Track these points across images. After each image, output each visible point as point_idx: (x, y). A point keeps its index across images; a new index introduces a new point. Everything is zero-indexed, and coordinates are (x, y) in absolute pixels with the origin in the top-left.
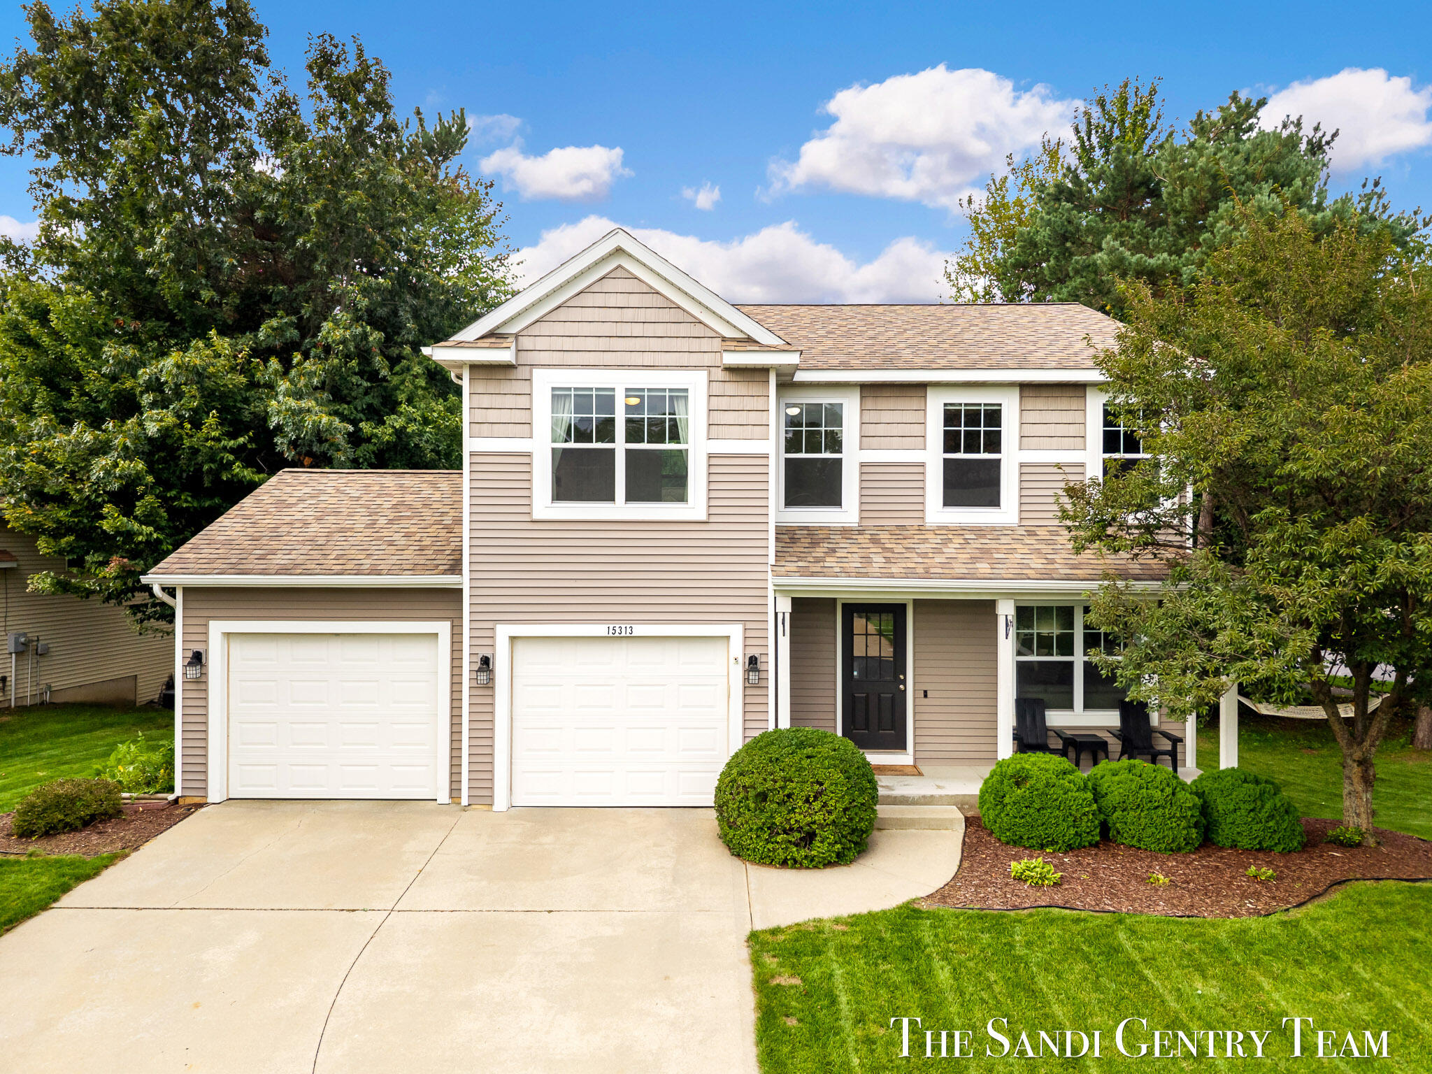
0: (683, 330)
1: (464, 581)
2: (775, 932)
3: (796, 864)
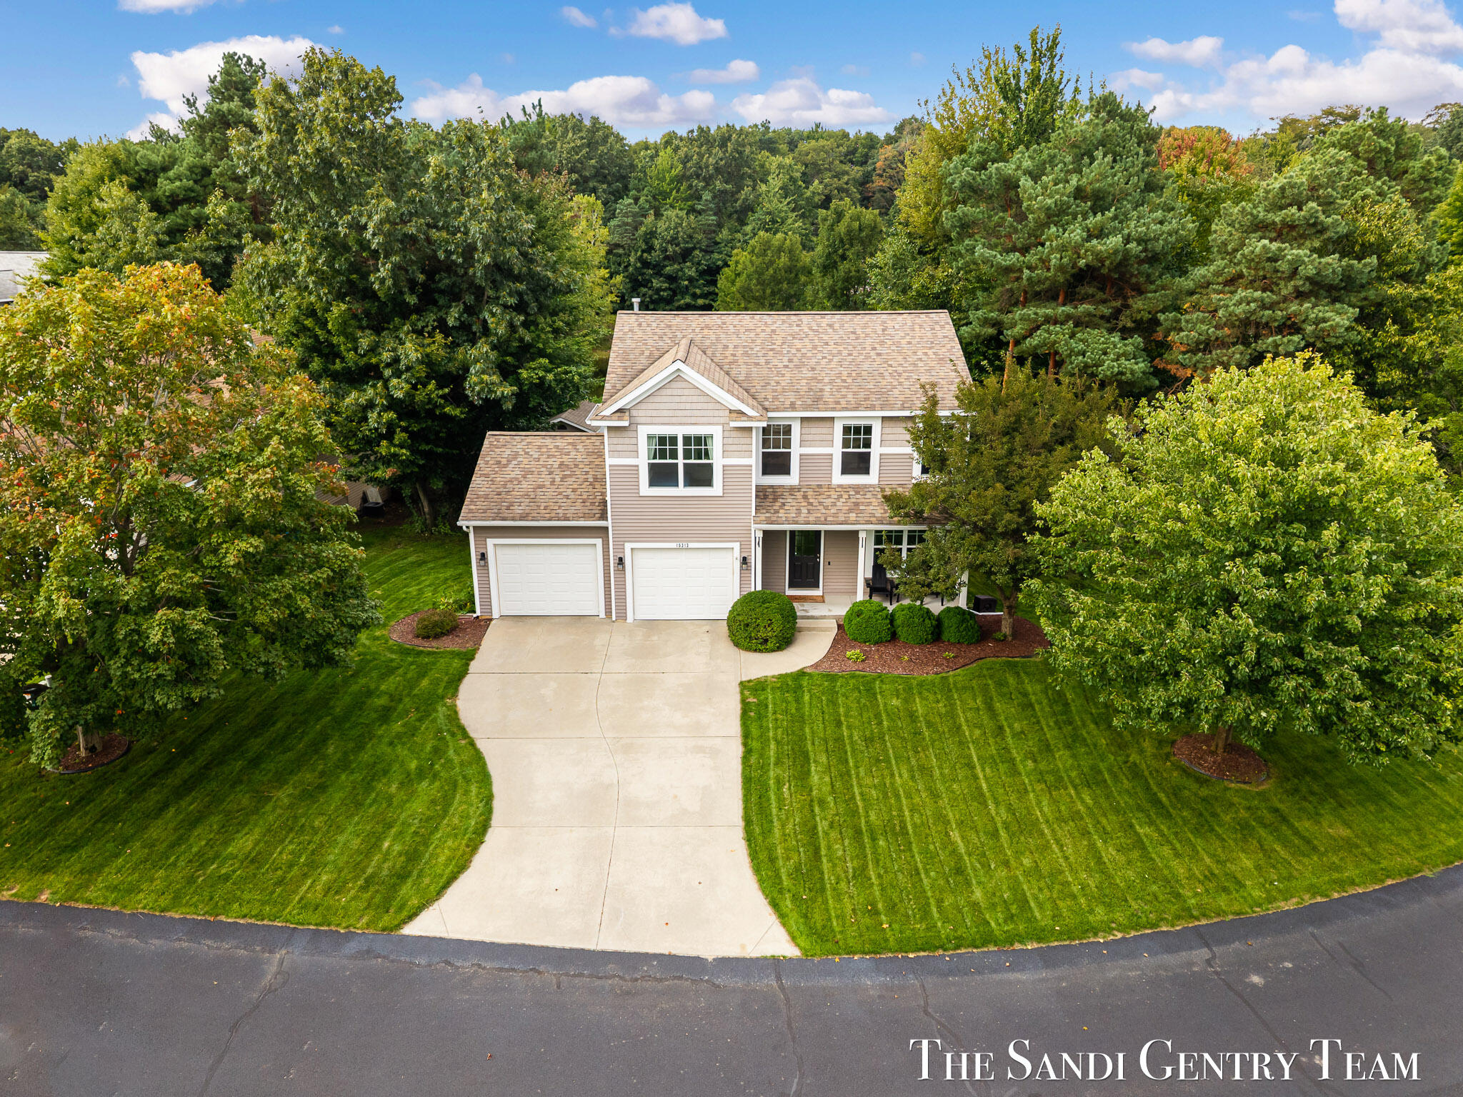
0: (711, 406)
1: (609, 523)
2: (749, 681)
3: (761, 651)
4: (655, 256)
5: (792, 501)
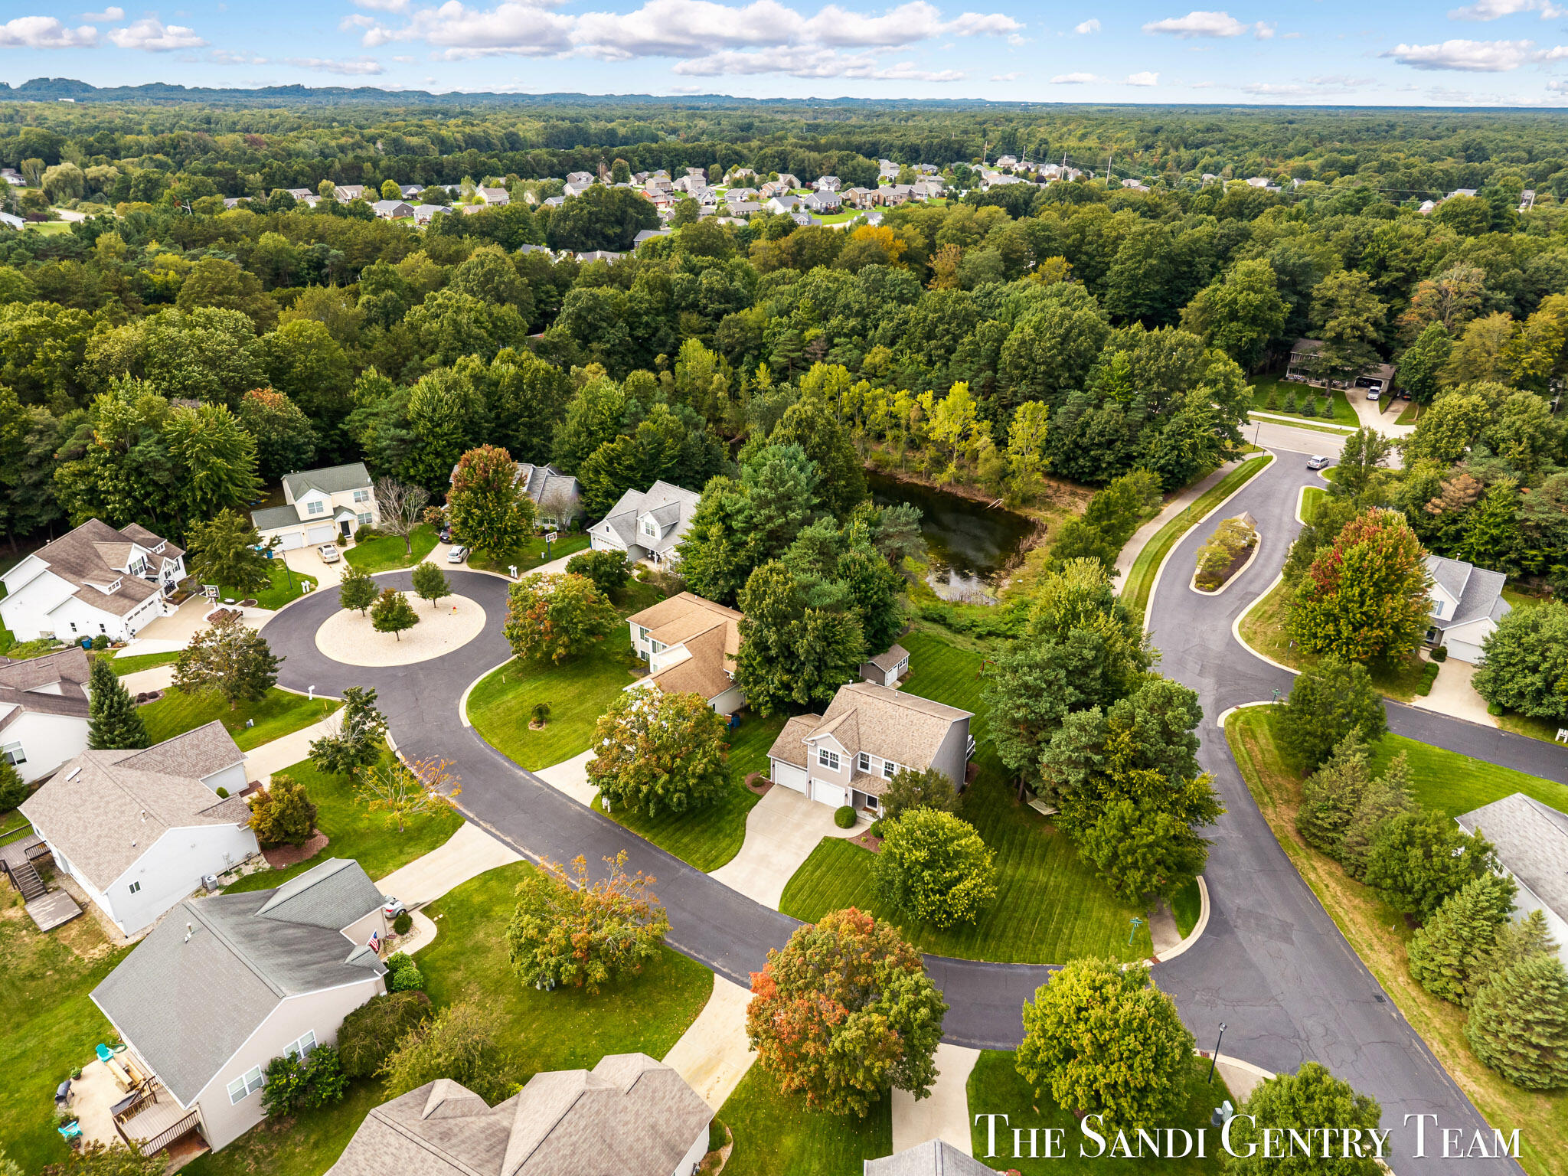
4: (1085, 441)
5: (864, 780)
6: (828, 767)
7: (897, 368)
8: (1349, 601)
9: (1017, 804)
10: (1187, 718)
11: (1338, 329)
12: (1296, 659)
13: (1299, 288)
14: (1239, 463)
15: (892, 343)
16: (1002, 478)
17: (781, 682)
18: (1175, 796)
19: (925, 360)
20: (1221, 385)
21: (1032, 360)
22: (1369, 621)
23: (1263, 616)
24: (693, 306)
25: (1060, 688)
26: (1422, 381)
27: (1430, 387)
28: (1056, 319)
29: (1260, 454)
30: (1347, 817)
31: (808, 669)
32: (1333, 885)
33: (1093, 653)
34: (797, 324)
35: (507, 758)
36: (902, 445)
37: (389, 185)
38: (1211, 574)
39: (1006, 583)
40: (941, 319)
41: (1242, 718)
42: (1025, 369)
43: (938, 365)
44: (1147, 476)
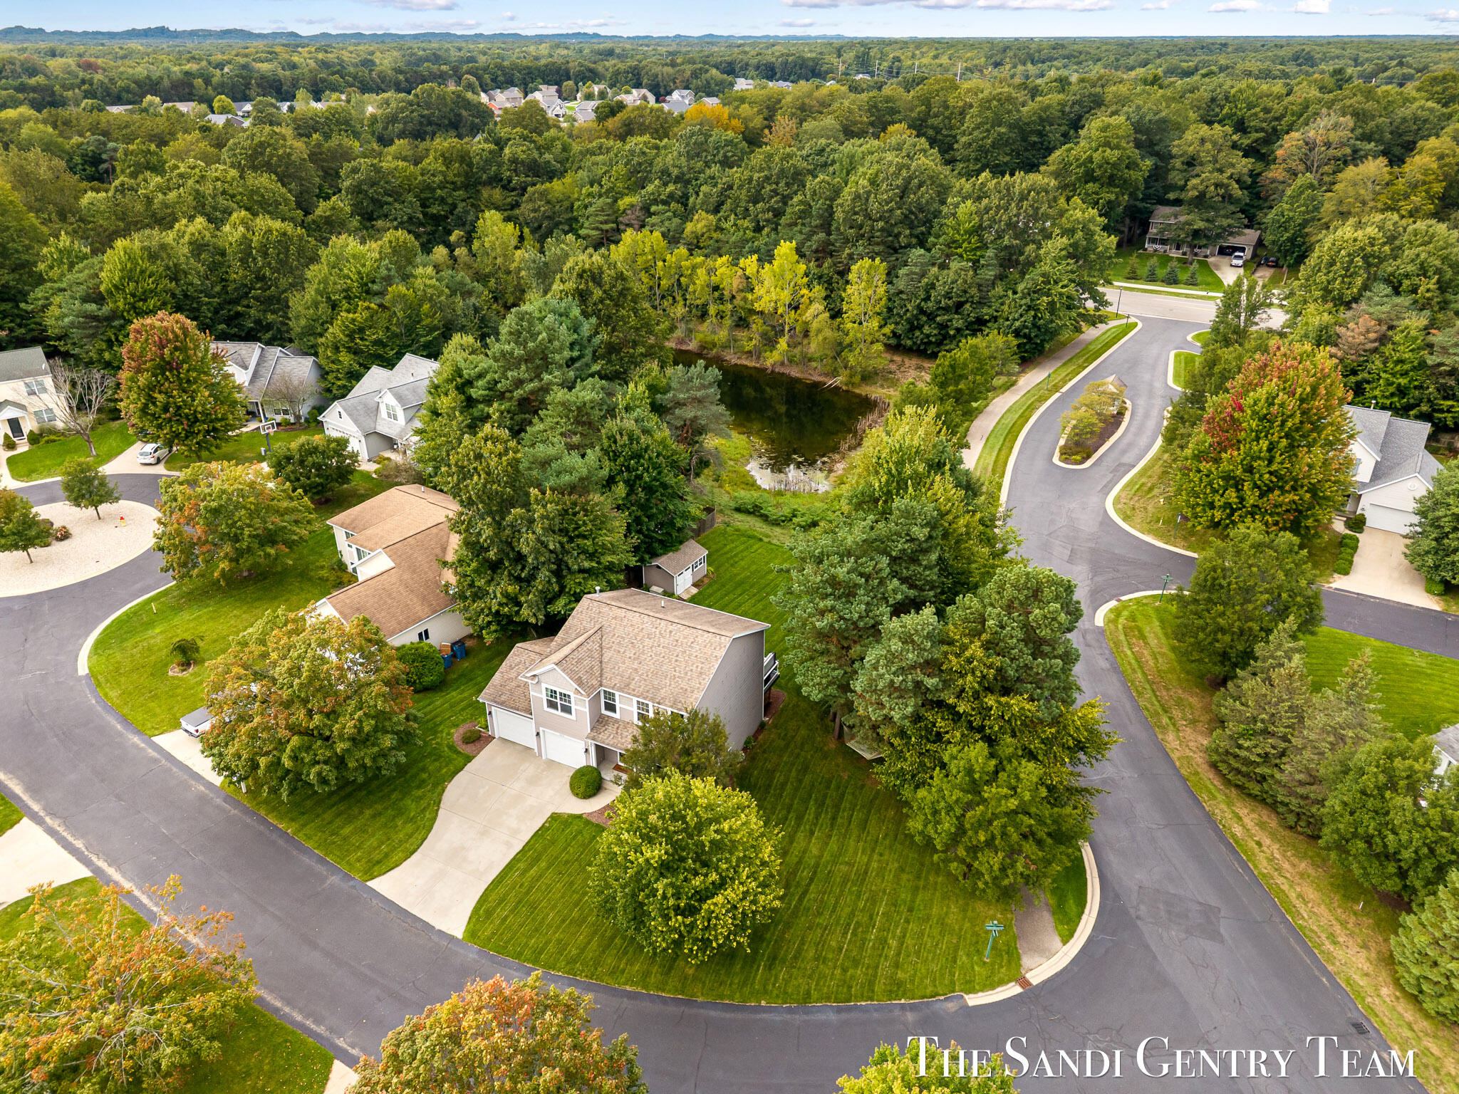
4: (930, 305)
5: (611, 729)
6: (559, 713)
7: (722, 237)
8: (1254, 459)
9: (832, 745)
10: (1062, 617)
11: (1201, 188)
12: (1185, 538)
13: (1157, 148)
14: (1102, 327)
15: (716, 210)
16: (839, 354)
17: (506, 595)
18: (1050, 731)
19: (751, 226)
20: (1079, 234)
21: (868, 216)
22: (1279, 482)
23: (1141, 490)
24: (496, 180)
25: (882, 582)
26: (1292, 240)
27: (1300, 246)
28: (892, 169)
29: (1124, 321)
30: (1284, 745)
31: (543, 574)
32: (1267, 841)
33: (926, 530)
34: (608, 191)
35: (124, 720)
36: (728, 322)
37: (221, 100)
38: (1077, 444)
39: (840, 467)
40: (767, 178)
41: (1125, 613)
42: (861, 227)
43: (766, 230)
44: (1000, 340)
